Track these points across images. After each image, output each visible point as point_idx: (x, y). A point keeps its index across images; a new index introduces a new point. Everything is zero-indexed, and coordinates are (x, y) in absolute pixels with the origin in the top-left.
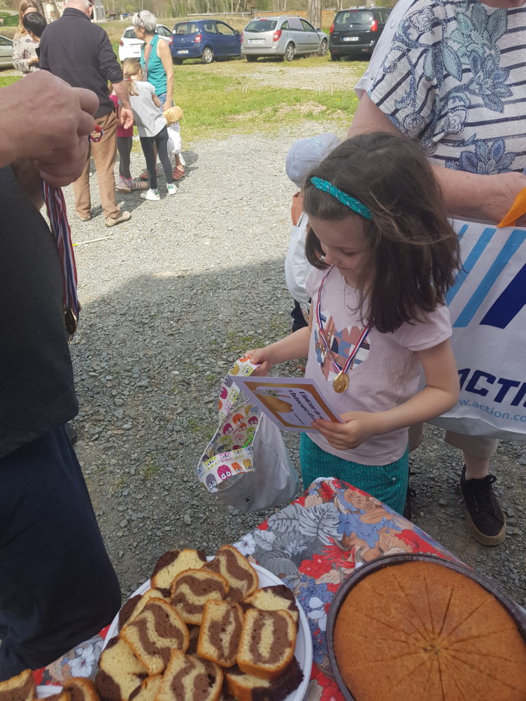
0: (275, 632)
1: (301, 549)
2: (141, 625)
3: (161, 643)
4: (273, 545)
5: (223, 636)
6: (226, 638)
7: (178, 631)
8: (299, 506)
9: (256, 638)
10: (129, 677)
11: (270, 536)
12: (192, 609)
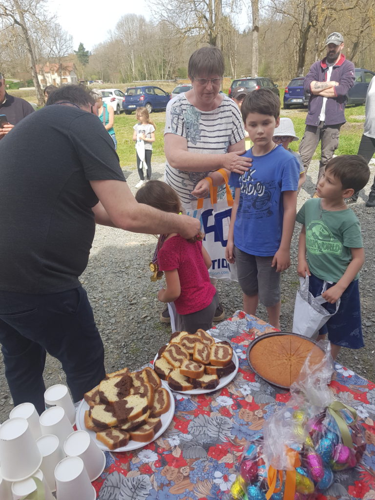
0: (224, 351)
1: (231, 335)
2: (170, 352)
3: (178, 357)
4: (219, 333)
5: (203, 354)
6: (204, 355)
7: (185, 353)
8: (229, 321)
9: (216, 353)
10: (167, 369)
11: (217, 331)
12: (189, 348)
